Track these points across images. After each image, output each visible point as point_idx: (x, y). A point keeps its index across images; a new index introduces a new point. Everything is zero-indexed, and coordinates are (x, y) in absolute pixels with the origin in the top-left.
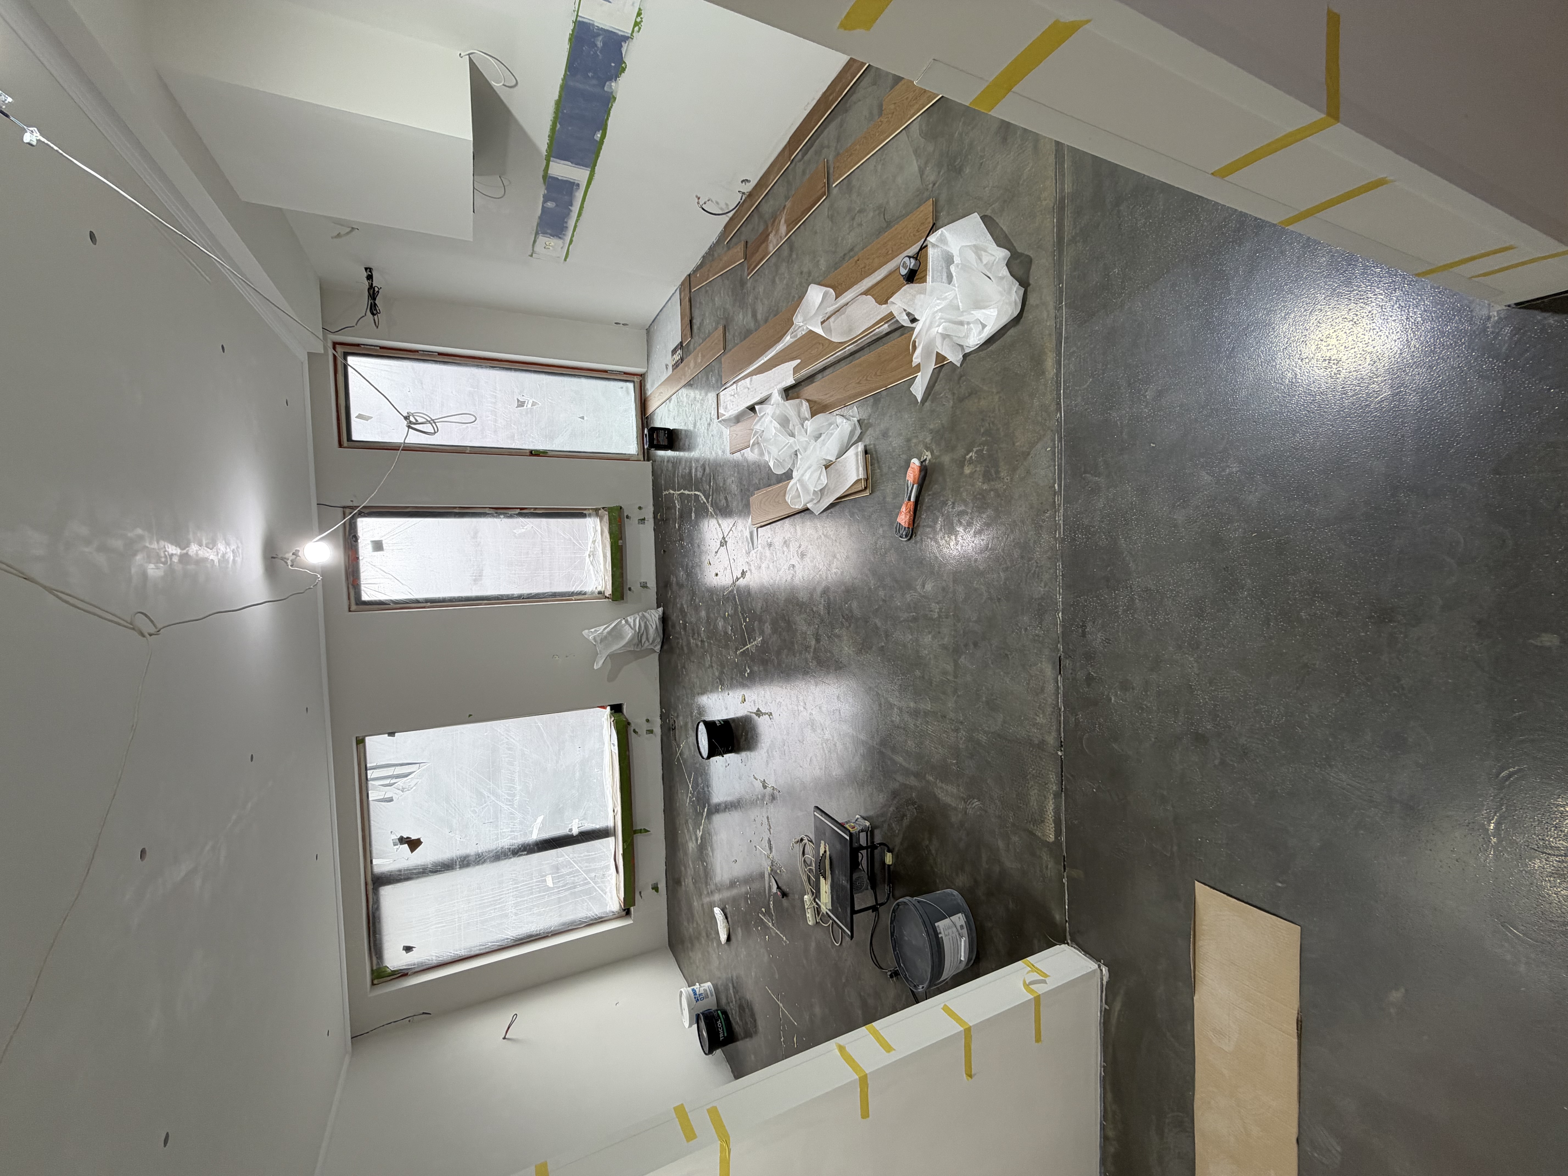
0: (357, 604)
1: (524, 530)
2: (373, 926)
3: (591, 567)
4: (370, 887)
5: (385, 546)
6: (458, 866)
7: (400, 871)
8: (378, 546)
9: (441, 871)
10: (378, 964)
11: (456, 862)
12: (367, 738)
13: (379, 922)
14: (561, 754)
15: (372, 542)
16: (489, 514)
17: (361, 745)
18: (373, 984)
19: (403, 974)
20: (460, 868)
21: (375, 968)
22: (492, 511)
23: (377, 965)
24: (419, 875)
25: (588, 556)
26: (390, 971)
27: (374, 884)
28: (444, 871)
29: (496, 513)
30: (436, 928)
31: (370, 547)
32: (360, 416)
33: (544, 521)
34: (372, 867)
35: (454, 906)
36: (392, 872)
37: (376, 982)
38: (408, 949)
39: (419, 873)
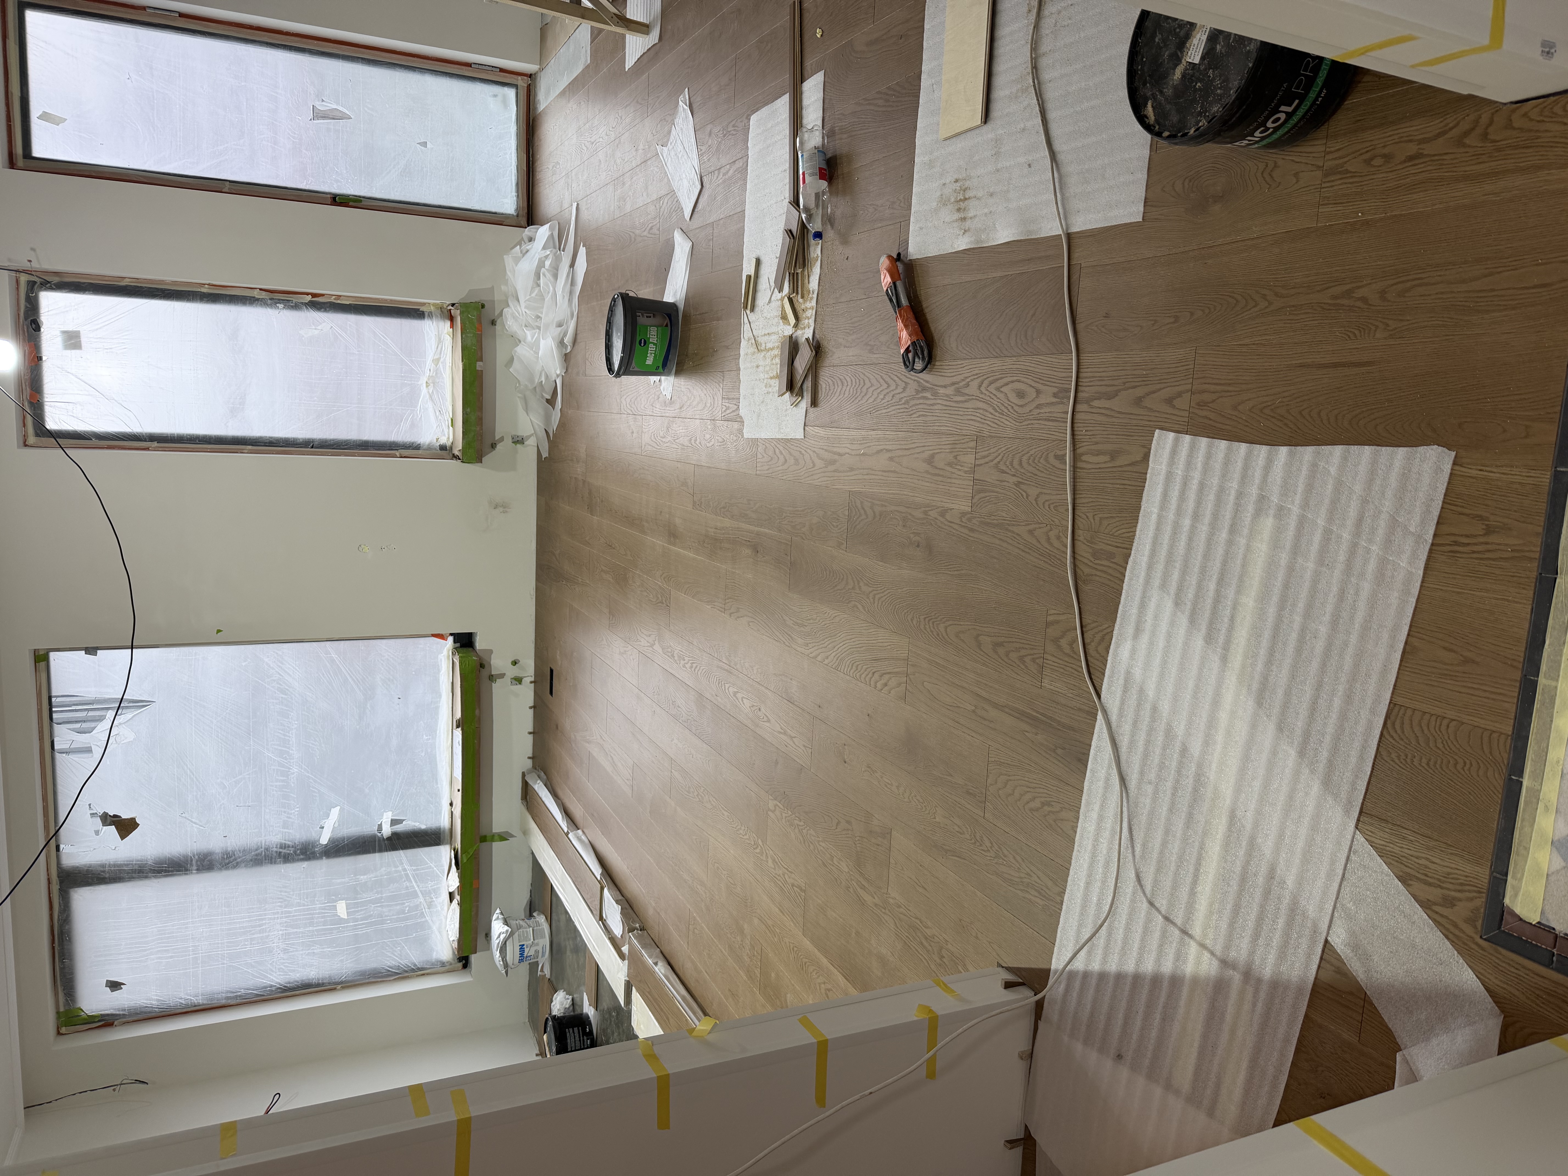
0: (37, 435)
1: (316, 332)
2: (59, 945)
3: (430, 405)
4: (55, 887)
5: (83, 339)
6: (195, 867)
7: (103, 866)
8: (72, 340)
9: (169, 871)
10: (67, 1003)
11: (192, 860)
12: (52, 655)
13: (70, 940)
14: (368, 706)
15: (64, 332)
16: (258, 300)
17: (42, 664)
18: (59, 1033)
19: (106, 1022)
20: (197, 870)
21: (62, 1009)
22: (264, 295)
23: (64, 1006)
24: (134, 875)
25: (425, 385)
26: (85, 1016)
27: (61, 882)
28: (172, 871)
29: (271, 299)
30: (159, 958)
31: (59, 341)
32: (45, 117)
33: (351, 319)
34: (58, 858)
35: (186, 928)
36: (90, 866)
37: (63, 1030)
38: (114, 986)
39: (134, 871)
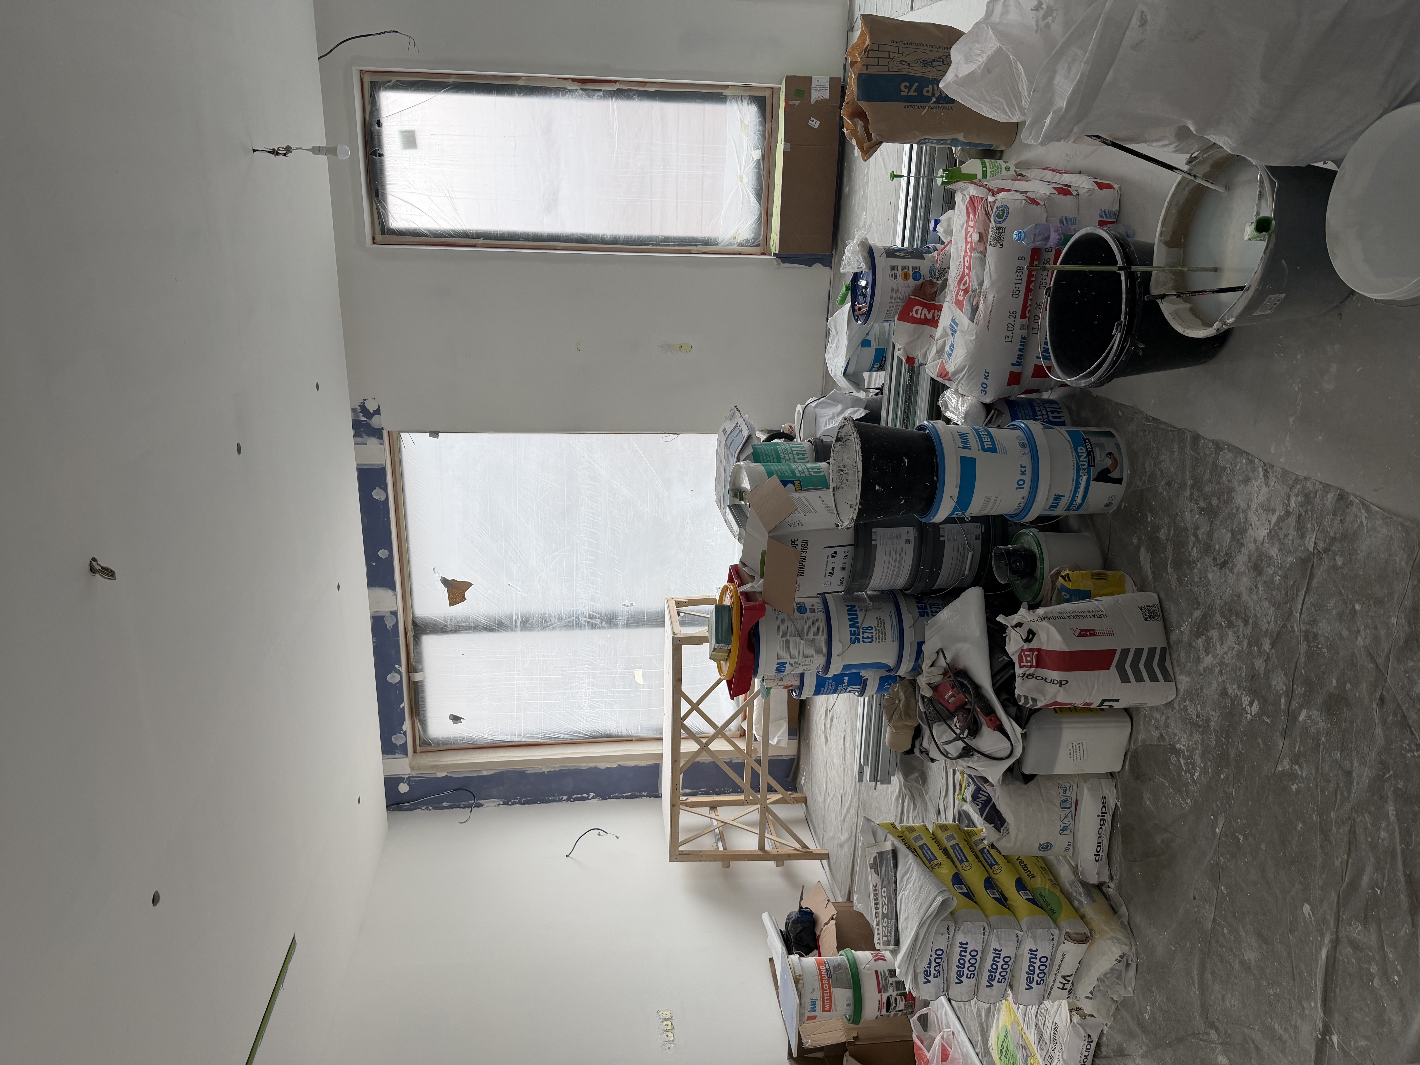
0: (383, 233)
4: (411, 634)
5: (419, 139)
6: (519, 628)
8: (410, 140)
10: (421, 728)
11: (516, 622)
12: (403, 435)
14: (665, 496)
15: (402, 132)
16: (568, 90)
17: (396, 444)
18: (415, 752)
21: (417, 732)
22: (575, 86)
23: (419, 730)
26: (435, 740)
27: (415, 629)
28: (498, 628)
29: (583, 89)
30: (490, 700)
31: (398, 140)
34: (412, 611)
36: (433, 619)
37: (418, 749)
38: (456, 719)
